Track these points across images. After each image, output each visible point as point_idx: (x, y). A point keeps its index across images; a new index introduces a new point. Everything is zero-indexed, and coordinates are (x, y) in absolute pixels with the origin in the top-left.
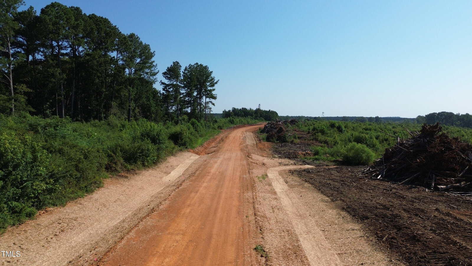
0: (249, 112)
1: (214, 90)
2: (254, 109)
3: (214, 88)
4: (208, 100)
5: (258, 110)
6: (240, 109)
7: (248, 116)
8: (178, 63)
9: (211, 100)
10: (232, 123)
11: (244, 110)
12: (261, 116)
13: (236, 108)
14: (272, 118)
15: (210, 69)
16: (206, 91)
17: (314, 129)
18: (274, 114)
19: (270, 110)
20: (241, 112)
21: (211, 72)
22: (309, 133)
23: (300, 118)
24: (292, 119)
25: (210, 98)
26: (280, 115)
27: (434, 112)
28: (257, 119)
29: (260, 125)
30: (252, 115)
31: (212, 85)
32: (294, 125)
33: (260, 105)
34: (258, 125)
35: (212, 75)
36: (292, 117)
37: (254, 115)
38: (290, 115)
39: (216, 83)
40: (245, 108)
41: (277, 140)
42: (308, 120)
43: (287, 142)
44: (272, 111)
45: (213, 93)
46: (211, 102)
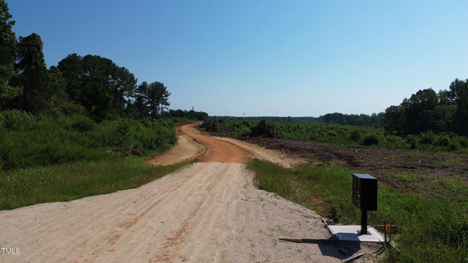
0: (184, 113)
1: (167, 99)
2: (189, 111)
3: (167, 98)
4: (164, 106)
5: (192, 112)
6: (176, 111)
7: (183, 117)
8: (146, 83)
9: (165, 106)
10: (175, 122)
11: (180, 111)
12: (194, 117)
13: (172, 110)
14: (203, 118)
15: (165, 86)
16: (163, 99)
17: (234, 125)
18: (205, 114)
19: (201, 112)
20: (177, 113)
21: (166, 87)
22: (230, 127)
23: (226, 118)
24: (220, 119)
25: (165, 104)
26: (209, 115)
27: (329, 113)
28: (191, 119)
29: (195, 123)
30: (187, 116)
31: (166, 96)
32: (222, 123)
33: (193, 107)
34: (194, 123)
35: (167, 90)
36: (219, 117)
37: (188, 115)
38: (217, 116)
39: (169, 95)
40: (181, 110)
41: (212, 131)
42: (232, 120)
43: (218, 131)
44: (203, 112)
45: (168, 101)
46: (166, 107)
